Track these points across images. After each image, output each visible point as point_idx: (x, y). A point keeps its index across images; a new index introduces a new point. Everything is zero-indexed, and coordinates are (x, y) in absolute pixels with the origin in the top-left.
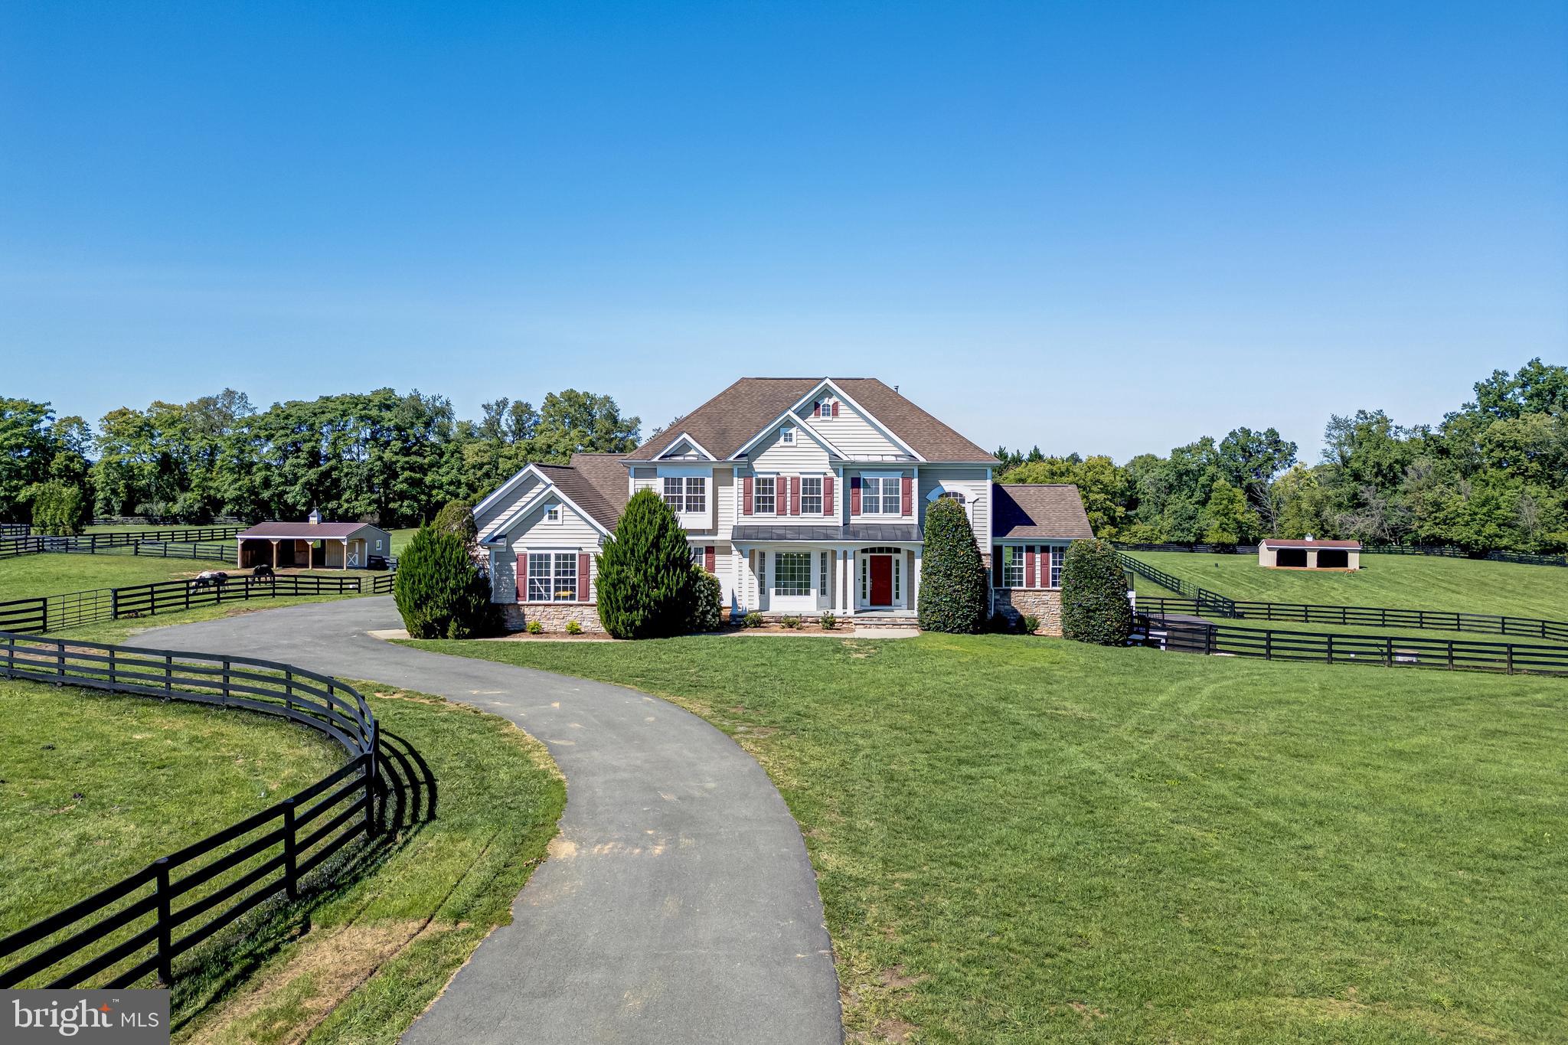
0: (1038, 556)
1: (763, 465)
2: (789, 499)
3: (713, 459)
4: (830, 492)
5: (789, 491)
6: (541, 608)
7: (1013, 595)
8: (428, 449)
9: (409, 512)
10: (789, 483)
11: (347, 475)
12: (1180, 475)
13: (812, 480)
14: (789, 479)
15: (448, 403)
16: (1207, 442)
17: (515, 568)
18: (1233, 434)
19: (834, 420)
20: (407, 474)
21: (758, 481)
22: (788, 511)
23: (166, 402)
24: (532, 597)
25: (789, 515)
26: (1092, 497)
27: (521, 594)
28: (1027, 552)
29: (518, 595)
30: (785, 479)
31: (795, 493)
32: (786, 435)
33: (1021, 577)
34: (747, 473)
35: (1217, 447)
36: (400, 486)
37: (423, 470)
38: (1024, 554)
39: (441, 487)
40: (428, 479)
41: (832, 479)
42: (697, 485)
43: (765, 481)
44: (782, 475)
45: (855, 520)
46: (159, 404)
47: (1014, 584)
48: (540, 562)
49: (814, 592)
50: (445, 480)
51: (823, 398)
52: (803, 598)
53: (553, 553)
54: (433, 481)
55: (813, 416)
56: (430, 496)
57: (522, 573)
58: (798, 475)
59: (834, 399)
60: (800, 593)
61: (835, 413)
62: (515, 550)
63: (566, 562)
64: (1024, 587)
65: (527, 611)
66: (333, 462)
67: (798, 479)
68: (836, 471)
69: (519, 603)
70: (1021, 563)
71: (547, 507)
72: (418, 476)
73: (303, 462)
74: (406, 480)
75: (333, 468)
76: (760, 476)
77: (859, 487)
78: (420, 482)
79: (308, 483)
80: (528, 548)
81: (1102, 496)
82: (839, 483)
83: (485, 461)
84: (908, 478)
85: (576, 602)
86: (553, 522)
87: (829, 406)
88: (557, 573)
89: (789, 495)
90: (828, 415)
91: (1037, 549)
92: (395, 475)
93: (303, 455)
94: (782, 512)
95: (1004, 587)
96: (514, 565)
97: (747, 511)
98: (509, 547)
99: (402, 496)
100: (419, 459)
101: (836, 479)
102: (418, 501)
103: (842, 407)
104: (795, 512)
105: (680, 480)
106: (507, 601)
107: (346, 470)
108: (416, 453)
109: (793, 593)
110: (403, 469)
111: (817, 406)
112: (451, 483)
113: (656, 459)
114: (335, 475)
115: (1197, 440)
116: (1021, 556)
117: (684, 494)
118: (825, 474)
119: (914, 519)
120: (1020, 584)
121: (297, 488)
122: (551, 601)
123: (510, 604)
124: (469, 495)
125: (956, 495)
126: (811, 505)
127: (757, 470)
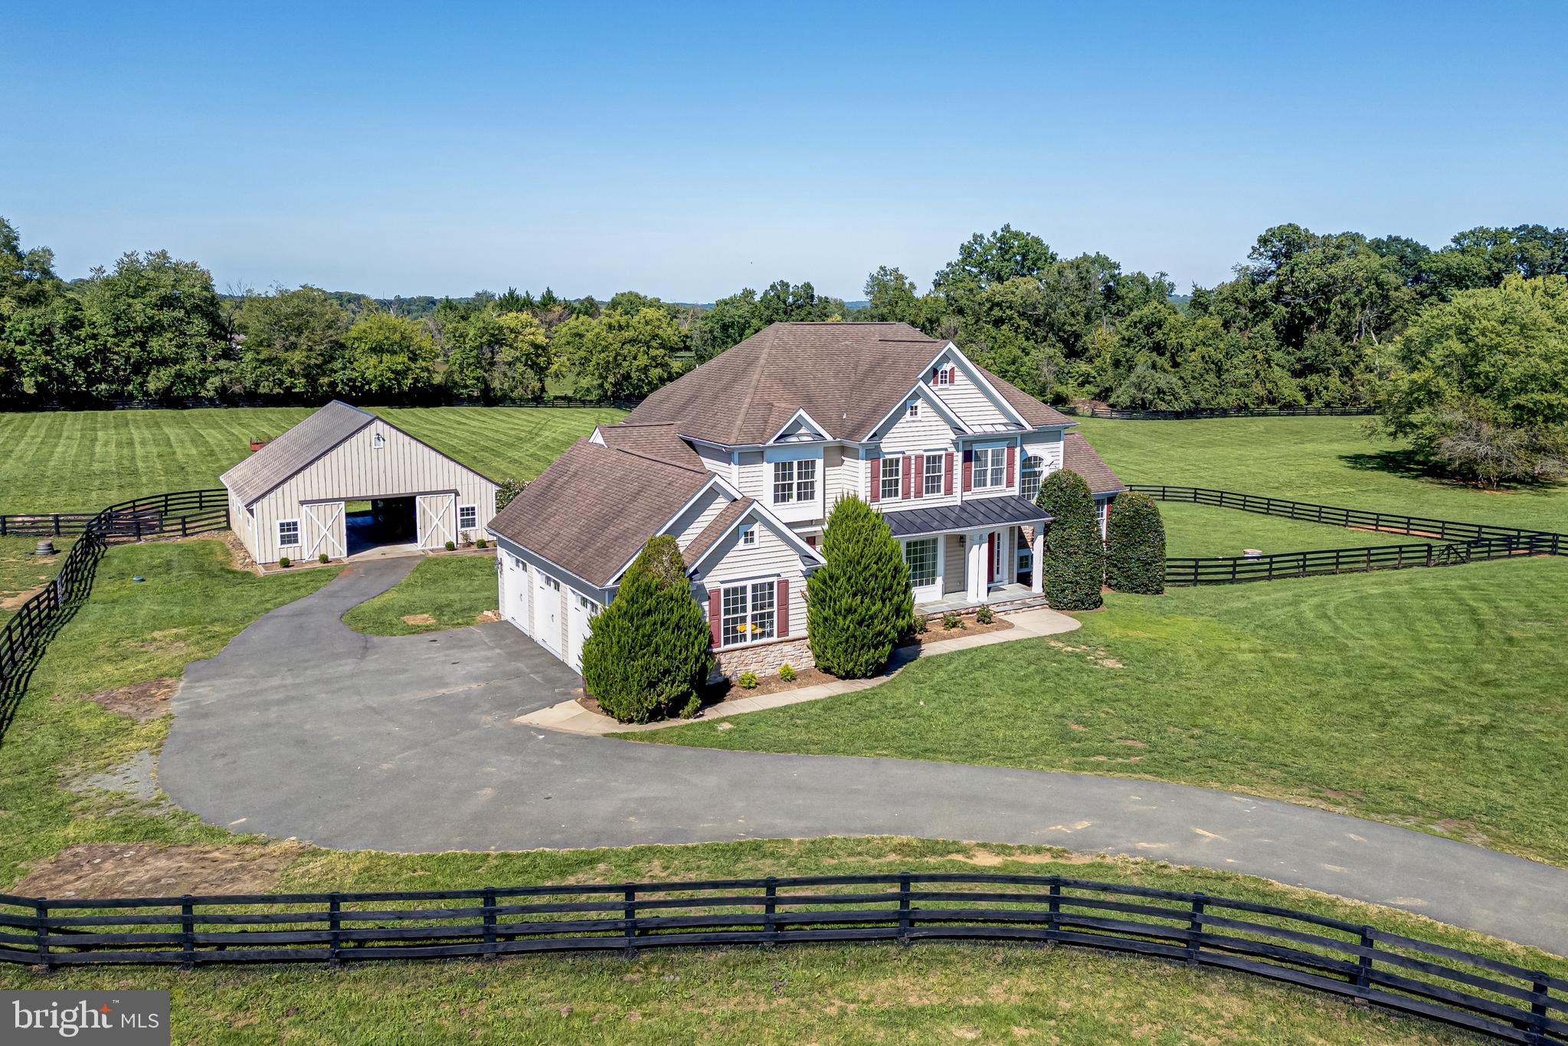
1: (890, 445)
2: (913, 480)
3: (829, 438)
4: (950, 469)
5: (913, 471)
6: (737, 653)
10: (913, 462)
12: (725, 328)
13: (934, 457)
14: (913, 457)
16: (748, 294)
17: (707, 608)
18: (773, 287)
19: (949, 386)
21: (885, 462)
22: (912, 494)
24: (727, 641)
25: (913, 498)
26: (653, 352)
27: (715, 640)
29: (711, 642)
30: (909, 458)
31: (919, 473)
32: (912, 408)
34: (873, 454)
35: (757, 298)
41: (952, 455)
42: (807, 468)
43: (891, 460)
44: (907, 453)
45: (969, 496)
48: (735, 597)
49: (939, 580)
51: (942, 365)
52: (930, 588)
53: (749, 584)
55: (932, 384)
57: (715, 613)
58: (921, 452)
59: (951, 365)
60: (928, 583)
61: (952, 381)
62: (706, 586)
63: (762, 592)
65: (723, 659)
67: (922, 457)
68: (957, 446)
69: (714, 651)
71: (743, 529)
76: (888, 457)
77: (973, 461)
80: (722, 582)
81: (662, 351)
82: (959, 457)
84: (1011, 448)
85: (775, 639)
86: (750, 546)
87: (946, 373)
88: (754, 608)
89: (913, 476)
90: (946, 383)
94: (906, 495)
96: (706, 605)
97: (874, 497)
98: (700, 585)
101: (955, 454)
103: (958, 373)
104: (919, 494)
105: (791, 464)
109: (922, 584)
111: (935, 371)
113: (771, 443)
115: (739, 292)
117: (795, 481)
118: (946, 450)
119: (1015, 491)
122: (749, 642)
125: (1036, 458)
126: (932, 484)
127: (884, 451)
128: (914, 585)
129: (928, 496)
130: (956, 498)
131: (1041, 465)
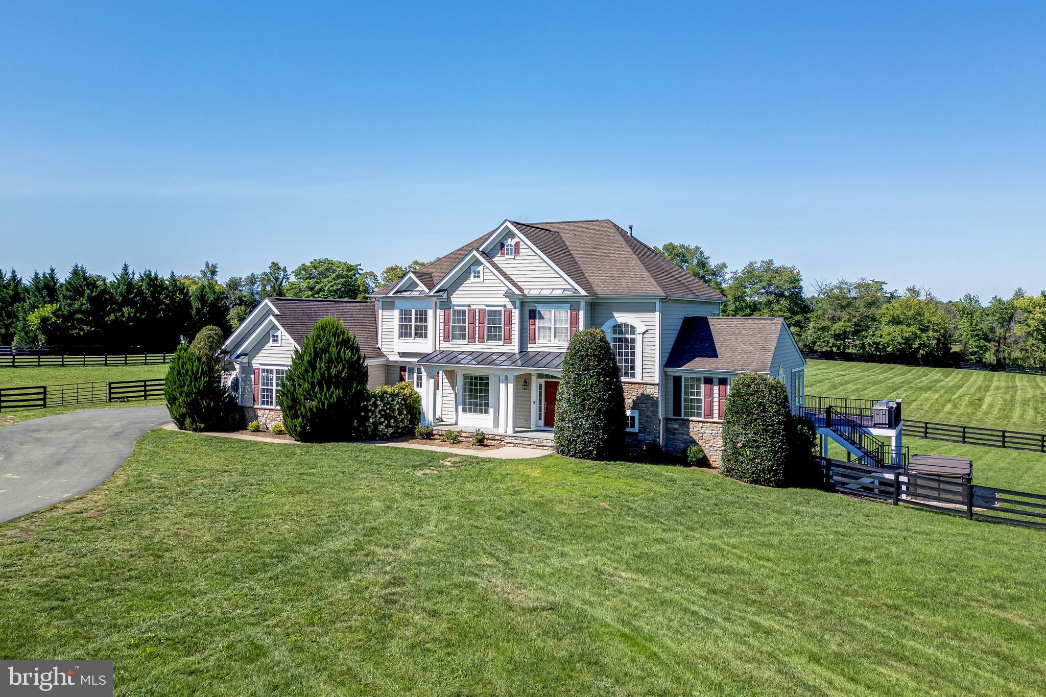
0: (716, 388)
1: (459, 299)
2: (477, 328)
3: (427, 292)
4: (509, 322)
5: (477, 321)
6: (267, 412)
7: (691, 425)
10: (477, 314)
13: (495, 312)
14: (477, 311)
17: (253, 379)
19: (516, 258)
21: (454, 312)
22: (477, 339)
24: (263, 403)
25: (477, 343)
27: (256, 399)
28: (705, 383)
29: (254, 401)
30: (474, 311)
31: (482, 323)
32: (475, 272)
33: (699, 408)
34: (445, 305)
38: (702, 385)
41: (510, 311)
42: (422, 316)
43: (459, 311)
44: (473, 307)
45: (532, 348)
47: (693, 415)
48: (267, 375)
49: (491, 411)
51: (506, 239)
52: (482, 416)
53: (275, 369)
55: (499, 255)
57: (257, 384)
58: (484, 307)
59: (516, 240)
60: (481, 412)
61: (517, 252)
62: (254, 365)
63: (282, 375)
64: (702, 419)
65: (259, 413)
67: (484, 310)
68: (514, 304)
69: (255, 407)
70: (699, 394)
71: (272, 332)
76: (456, 308)
77: (535, 318)
80: (261, 364)
82: (516, 314)
84: (574, 310)
86: (274, 344)
87: (511, 245)
88: (278, 385)
89: (477, 325)
90: (511, 253)
91: (716, 381)
94: (472, 339)
95: (683, 417)
96: (252, 376)
97: (446, 338)
98: (250, 363)
101: (513, 310)
103: (522, 246)
104: (481, 340)
105: (411, 311)
106: (248, 405)
109: (475, 411)
111: (502, 246)
113: (391, 294)
116: (699, 388)
117: (413, 323)
118: (505, 306)
120: (699, 415)
122: (274, 406)
123: (250, 407)
125: (627, 325)
126: (493, 333)
127: (454, 303)
128: (470, 411)
129: (490, 342)
130: (514, 347)
131: (633, 332)
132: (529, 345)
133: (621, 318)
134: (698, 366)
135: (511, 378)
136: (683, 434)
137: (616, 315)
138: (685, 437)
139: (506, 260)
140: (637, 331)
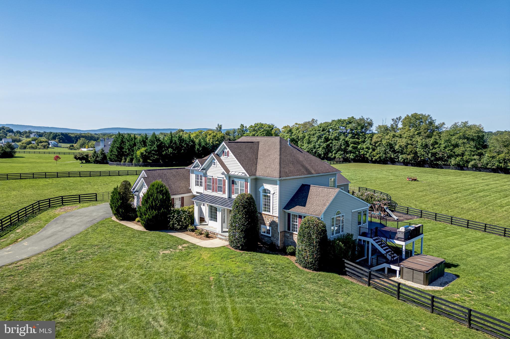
1: (209, 173)
4: (225, 185)
7: (294, 235)
8: (361, 137)
9: (353, 157)
10: (215, 180)
11: (335, 145)
13: (220, 180)
15: (371, 120)
19: (228, 157)
20: (352, 145)
23: (298, 123)
28: (299, 218)
31: (216, 184)
32: (214, 163)
33: (297, 228)
34: (205, 176)
36: (350, 149)
37: (358, 143)
38: (298, 219)
39: (363, 149)
40: (359, 147)
41: (225, 180)
42: (201, 177)
43: (209, 178)
44: (214, 177)
46: (296, 124)
47: (294, 231)
50: (365, 147)
51: (225, 149)
54: (361, 147)
55: (222, 156)
56: (359, 152)
58: (217, 177)
60: (215, 220)
62: (140, 196)
66: (331, 141)
68: (226, 177)
70: (297, 222)
71: (144, 184)
72: (356, 145)
73: (323, 141)
74: (352, 147)
75: (331, 143)
77: (234, 184)
78: (357, 147)
79: (324, 148)
82: (227, 182)
83: (379, 140)
84: (246, 182)
86: (145, 189)
87: (227, 152)
90: (226, 156)
92: (348, 146)
93: (323, 139)
94: (213, 190)
95: (291, 231)
96: (140, 200)
97: (206, 189)
99: (351, 152)
100: (357, 140)
102: (356, 154)
103: (230, 153)
104: (216, 191)
105: (199, 175)
107: (334, 144)
108: (357, 138)
110: (351, 143)
111: (223, 152)
112: (367, 148)
113: (192, 168)
114: (331, 145)
116: (297, 220)
117: (199, 180)
118: (223, 178)
120: (297, 231)
121: (321, 149)
124: (372, 152)
125: (268, 190)
126: (220, 189)
127: (208, 175)
128: (212, 220)
129: (219, 192)
130: (226, 196)
131: (270, 193)
132: (232, 195)
133: (267, 186)
134: (297, 210)
135: (220, 210)
136: (291, 239)
137: (264, 185)
138: (292, 240)
139: (225, 158)
140: (271, 193)
